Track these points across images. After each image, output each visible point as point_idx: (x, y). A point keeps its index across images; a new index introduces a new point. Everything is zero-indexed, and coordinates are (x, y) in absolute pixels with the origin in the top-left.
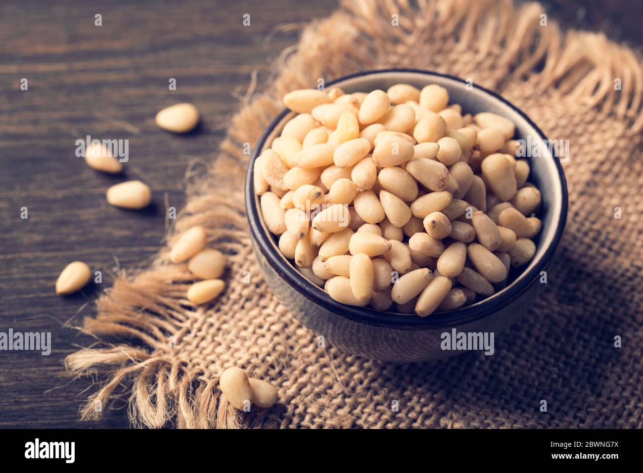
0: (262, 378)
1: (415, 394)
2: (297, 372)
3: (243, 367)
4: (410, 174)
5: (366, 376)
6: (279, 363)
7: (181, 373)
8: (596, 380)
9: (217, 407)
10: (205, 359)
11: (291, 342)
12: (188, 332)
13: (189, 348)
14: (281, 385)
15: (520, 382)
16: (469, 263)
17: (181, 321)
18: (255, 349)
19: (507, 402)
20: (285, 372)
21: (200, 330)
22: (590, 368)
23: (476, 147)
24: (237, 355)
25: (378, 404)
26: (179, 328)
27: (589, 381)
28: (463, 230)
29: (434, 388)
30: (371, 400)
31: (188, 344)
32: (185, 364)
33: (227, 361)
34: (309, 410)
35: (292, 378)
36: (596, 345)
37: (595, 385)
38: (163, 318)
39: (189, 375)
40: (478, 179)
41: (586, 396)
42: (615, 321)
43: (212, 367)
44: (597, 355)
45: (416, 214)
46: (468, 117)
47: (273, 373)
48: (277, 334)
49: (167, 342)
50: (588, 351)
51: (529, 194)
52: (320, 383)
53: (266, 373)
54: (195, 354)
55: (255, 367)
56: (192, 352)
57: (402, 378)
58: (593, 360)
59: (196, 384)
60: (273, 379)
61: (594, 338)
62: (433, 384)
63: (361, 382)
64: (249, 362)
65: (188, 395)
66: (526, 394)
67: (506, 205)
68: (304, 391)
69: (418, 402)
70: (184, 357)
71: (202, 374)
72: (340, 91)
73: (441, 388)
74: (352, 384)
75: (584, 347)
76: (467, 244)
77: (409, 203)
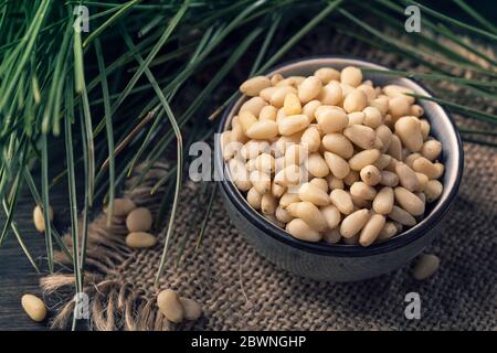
0: (189, 298)
1: (308, 308)
2: (217, 293)
3: (175, 289)
4: (347, 138)
5: (271, 295)
6: (203, 285)
7: (127, 293)
8: (448, 302)
9: (155, 319)
10: (146, 281)
11: (213, 268)
12: (134, 261)
13: (134, 273)
14: (204, 303)
15: (390, 302)
16: (396, 202)
17: (127, 252)
18: (184, 275)
19: (379, 317)
20: (208, 292)
21: (142, 259)
22: (444, 293)
23: (388, 112)
24: (171, 279)
25: (280, 317)
26: (127, 258)
27: (442, 303)
28: (390, 178)
29: (324, 305)
30: (275, 313)
31: (134, 270)
32: (130, 286)
33: (163, 284)
34: (226, 322)
35: (214, 296)
36: (449, 276)
37: (448, 306)
38: (114, 250)
39: (134, 295)
40: (395, 137)
41: (441, 314)
42: (465, 257)
43: (151, 288)
44: (450, 283)
45: (353, 168)
46: (378, 89)
47: (198, 293)
48: (202, 262)
49: (117, 269)
50: (442, 280)
51: (432, 146)
52: (236, 300)
53: (194, 294)
54: (139, 278)
55: (185, 288)
56: (136, 276)
57: (299, 296)
58: (446, 288)
59: (138, 302)
60: (198, 298)
61: (448, 270)
62: (323, 302)
63: (267, 300)
64: (180, 285)
65: (132, 310)
66: (394, 311)
67: (416, 155)
68: (222, 307)
69: (311, 315)
70: (129, 280)
71: (143, 293)
72: (280, 77)
73: (329, 304)
74: (260, 301)
75: (440, 277)
76: (394, 188)
77: (347, 160)
